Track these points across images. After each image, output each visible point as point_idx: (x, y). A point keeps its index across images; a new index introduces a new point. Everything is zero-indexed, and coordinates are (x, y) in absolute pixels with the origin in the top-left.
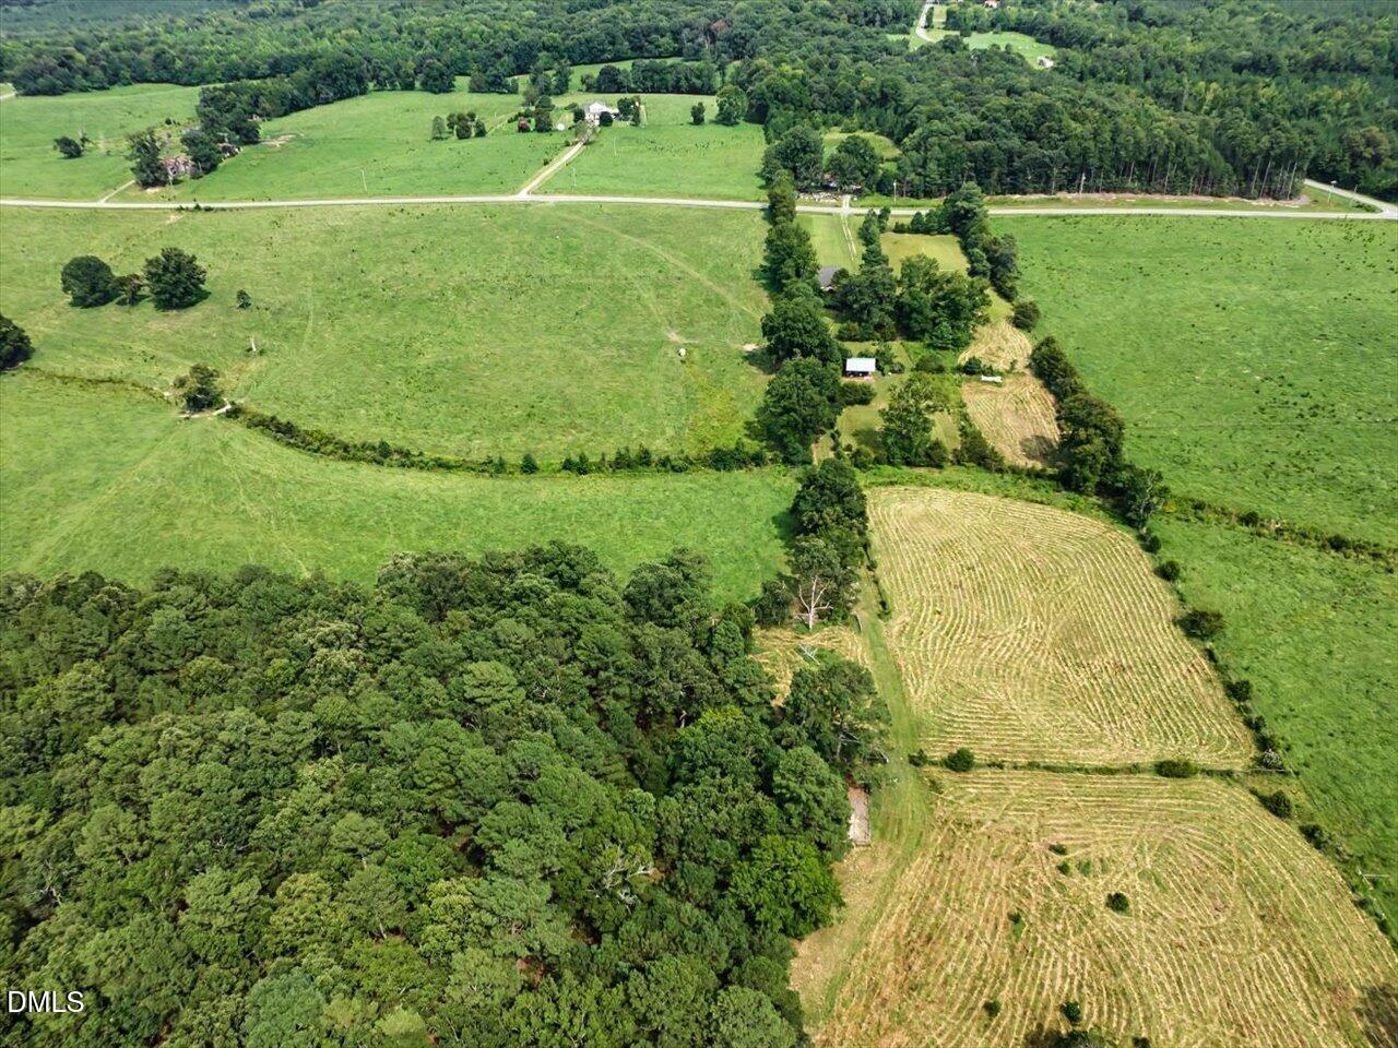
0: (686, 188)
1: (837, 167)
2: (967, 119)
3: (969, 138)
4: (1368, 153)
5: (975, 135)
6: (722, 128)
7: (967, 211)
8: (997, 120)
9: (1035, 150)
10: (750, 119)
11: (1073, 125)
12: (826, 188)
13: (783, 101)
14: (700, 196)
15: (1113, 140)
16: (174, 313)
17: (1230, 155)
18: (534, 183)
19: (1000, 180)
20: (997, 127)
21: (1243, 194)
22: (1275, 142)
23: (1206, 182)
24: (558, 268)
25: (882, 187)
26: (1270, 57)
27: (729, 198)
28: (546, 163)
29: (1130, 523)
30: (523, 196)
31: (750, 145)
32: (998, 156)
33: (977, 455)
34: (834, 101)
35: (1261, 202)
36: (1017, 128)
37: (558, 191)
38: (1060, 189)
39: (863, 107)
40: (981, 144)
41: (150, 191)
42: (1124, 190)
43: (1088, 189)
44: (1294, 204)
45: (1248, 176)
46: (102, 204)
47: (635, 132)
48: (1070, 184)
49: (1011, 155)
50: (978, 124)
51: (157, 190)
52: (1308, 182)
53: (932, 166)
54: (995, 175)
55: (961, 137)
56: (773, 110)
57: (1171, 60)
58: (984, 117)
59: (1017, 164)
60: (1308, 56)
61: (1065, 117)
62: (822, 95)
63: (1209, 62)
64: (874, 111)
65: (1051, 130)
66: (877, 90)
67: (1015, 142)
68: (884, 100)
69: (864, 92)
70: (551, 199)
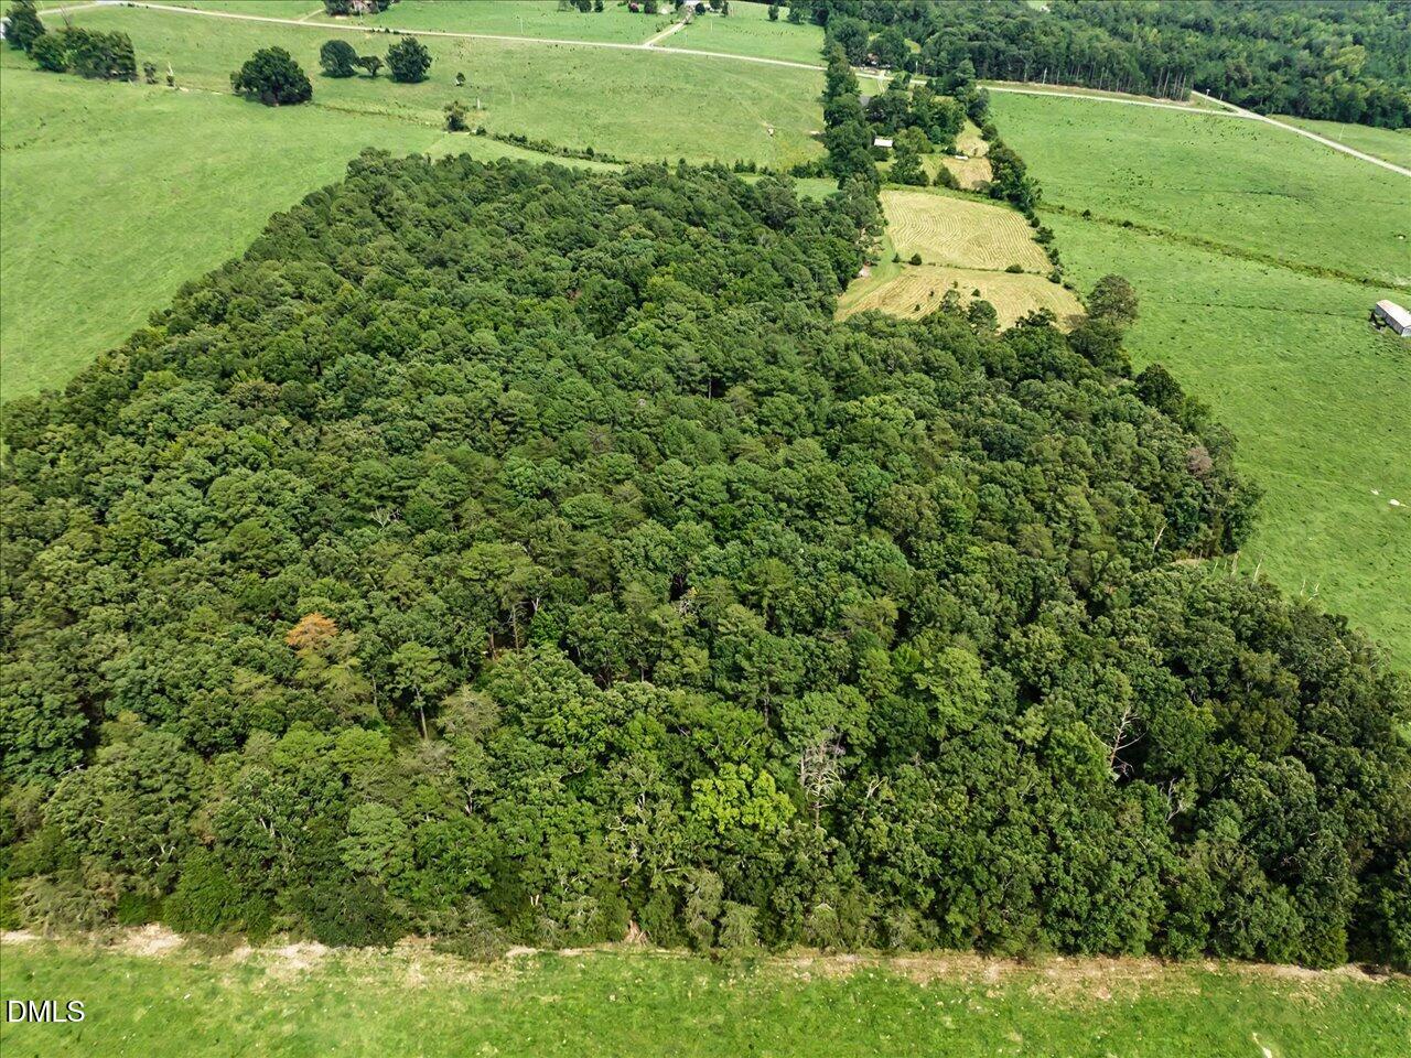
0: (767, 54)
1: (877, 49)
2: (971, 27)
3: (970, 39)
4: (1236, 76)
5: (976, 37)
6: (791, 26)
7: (963, 80)
8: (991, 29)
9: (1014, 50)
10: (813, 22)
11: (1043, 38)
12: (869, 64)
13: (840, 10)
14: (778, 59)
15: (1068, 48)
16: (408, 85)
17: (1144, 67)
18: (654, 41)
19: (990, 70)
20: (990, 33)
21: (1151, 94)
22: (1172, 59)
23: (1126, 84)
24: (682, 85)
25: (909, 67)
26: (1207, 21)
27: (797, 62)
28: (658, 31)
29: (1022, 210)
30: (646, 46)
31: (815, 37)
32: (989, 52)
33: (946, 181)
34: (879, 14)
35: (1163, 100)
36: (1005, 36)
37: (672, 46)
38: (1030, 80)
39: (900, 20)
40: (977, 43)
41: (338, 17)
42: (1074, 84)
43: (1048, 81)
44: (1184, 104)
45: (1155, 83)
46: (301, 22)
47: (723, 21)
48: (1036, 76)
49: (998, 52)
50: (978, 30)
51: (344, 18)
52: (1194, 92)
53: (943, 54)
54: (986, 65)
55: (966, 38)
56: (831, 15)
57: (1135, 15)
58: (983, 27)
59: (1001, 57)
60: (1236, 24)
61: (1037, 32)
62: (870, 9)
63: (1163, 20)
64: (908, 23)
65: (1027, 38)
66: (911, 10)
67: (1001, 44)
68: (916, 16)
69: (901, 9)
70: (670, 50)
